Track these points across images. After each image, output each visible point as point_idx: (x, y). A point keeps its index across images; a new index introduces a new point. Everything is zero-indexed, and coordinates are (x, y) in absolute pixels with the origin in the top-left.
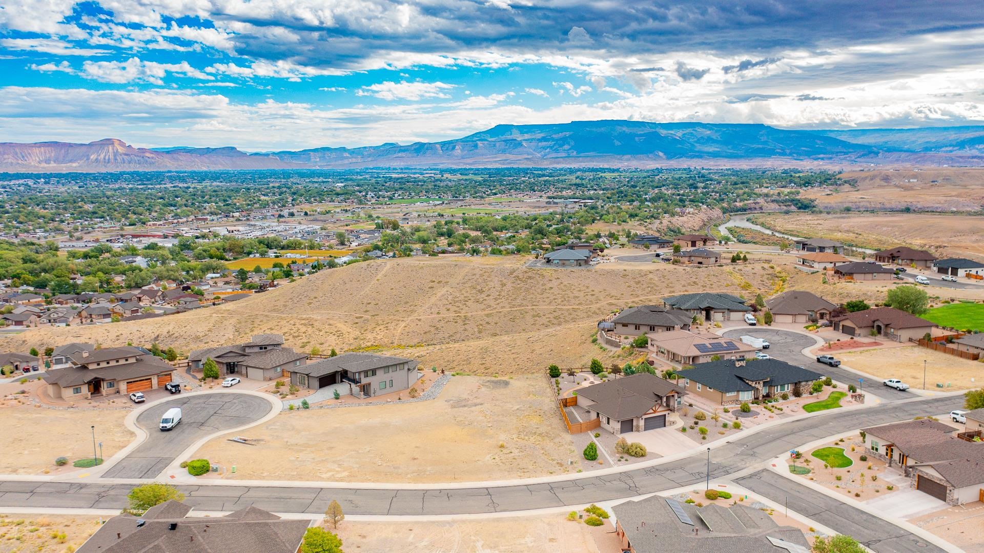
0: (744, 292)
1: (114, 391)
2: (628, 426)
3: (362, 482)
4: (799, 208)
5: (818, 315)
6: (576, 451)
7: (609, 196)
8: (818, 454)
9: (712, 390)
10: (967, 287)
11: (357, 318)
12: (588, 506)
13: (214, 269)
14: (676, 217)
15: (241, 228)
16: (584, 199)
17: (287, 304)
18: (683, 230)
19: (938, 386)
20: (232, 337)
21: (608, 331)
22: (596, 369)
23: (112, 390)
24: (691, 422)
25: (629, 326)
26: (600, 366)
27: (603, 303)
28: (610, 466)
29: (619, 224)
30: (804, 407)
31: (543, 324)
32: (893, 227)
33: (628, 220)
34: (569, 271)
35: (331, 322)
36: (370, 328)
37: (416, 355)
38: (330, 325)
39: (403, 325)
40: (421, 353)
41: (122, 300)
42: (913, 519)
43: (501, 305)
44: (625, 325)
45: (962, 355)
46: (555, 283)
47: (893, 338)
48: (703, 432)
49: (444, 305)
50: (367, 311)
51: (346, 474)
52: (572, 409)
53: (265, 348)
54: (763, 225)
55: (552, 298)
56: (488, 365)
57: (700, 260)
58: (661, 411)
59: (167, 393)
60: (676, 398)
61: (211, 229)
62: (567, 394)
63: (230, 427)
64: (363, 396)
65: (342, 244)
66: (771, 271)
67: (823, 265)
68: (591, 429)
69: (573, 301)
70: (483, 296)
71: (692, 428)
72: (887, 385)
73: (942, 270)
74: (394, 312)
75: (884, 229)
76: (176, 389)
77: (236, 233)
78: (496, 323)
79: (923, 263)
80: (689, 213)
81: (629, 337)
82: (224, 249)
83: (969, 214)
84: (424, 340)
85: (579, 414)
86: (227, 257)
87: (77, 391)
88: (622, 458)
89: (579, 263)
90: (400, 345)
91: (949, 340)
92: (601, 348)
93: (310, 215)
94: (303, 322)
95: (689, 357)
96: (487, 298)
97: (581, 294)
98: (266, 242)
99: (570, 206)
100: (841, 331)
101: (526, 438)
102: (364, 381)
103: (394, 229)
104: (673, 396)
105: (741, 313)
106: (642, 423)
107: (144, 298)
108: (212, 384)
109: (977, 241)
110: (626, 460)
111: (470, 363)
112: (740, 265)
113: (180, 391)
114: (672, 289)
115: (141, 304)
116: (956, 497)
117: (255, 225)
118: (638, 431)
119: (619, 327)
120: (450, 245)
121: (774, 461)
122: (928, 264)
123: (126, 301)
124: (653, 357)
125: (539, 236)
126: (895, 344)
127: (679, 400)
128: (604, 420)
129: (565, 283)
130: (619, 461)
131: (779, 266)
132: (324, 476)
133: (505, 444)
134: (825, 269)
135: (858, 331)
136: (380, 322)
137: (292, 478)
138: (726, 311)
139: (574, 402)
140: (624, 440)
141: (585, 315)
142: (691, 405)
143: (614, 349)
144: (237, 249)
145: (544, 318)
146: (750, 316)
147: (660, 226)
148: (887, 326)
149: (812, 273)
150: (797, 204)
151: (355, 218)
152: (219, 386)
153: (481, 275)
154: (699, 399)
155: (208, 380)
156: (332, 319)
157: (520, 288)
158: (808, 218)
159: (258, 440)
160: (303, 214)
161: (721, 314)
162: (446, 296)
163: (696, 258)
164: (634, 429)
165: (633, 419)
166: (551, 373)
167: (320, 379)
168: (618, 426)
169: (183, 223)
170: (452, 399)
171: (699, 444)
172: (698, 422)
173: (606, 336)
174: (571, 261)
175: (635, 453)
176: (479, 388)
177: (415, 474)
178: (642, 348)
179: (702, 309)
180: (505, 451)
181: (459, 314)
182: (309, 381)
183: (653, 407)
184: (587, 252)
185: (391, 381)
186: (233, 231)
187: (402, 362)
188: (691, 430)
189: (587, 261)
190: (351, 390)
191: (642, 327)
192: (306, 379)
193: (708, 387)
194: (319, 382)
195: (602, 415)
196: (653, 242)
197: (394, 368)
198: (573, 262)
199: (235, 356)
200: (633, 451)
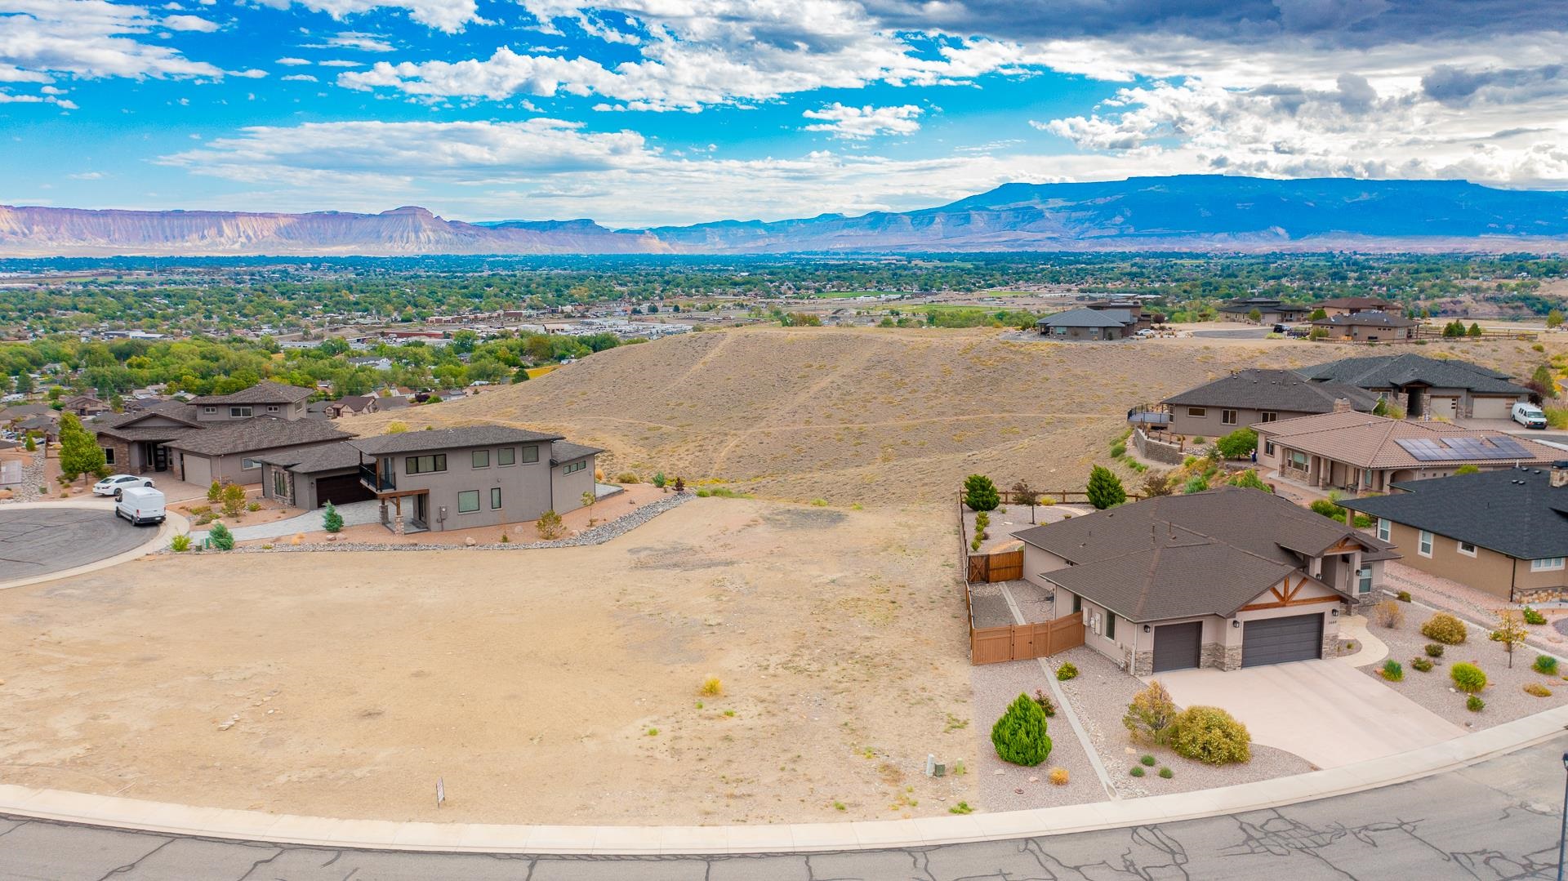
2: (1180, 645)
6: (972, 724)
9: (1474, 554)
11: (649, 429)
15: (567, 327)
21: (1154, 428)
22: (1104, 494)
24: (1418, 647)
25: (1210, 414)
26: (1116, 487)
28: (1095, 794)
34: (1086, 348)
36: (669, 447)
43: (938, 409)
44: (1197, 411)
46: (1054, 371)
48: (1468, 683)
49: (822, 408)
50: (671, 418)
52: (1001, 589)
53: (247, 413)
55: (1045, 397)
57: (1374, 333)
58: (1305, 601)
60: (1357, 565)
61: (522, 327)
62: (997, 545)
66: (1536, 357)
68: (1049, 652)
70: (902, 391)
71: (1420, 667)
74: (722, 419)
77: (559, 333)
81: (1206, 439)
82: (521, 351)
85: (1020, 603)
86: (523, 362)
88: (1148, 762)
89: (1108, 333)
92: (1133, 466)
93: (683, 311)
95: (1382, 472)
96: (908, 396)
101: (813, 668)
104: (1346, 559)
105: (1503, 402)
106: (1234, 638)
110: (1166, 774)
112: (1463, 343)
117: (591, 324)
118: (1219, 665)
119: (1182, 415)
124: (1271, 477)
127: (1365, 574)
128: (1095, 621)
130: (1137, 773)
131: (1555, 346)
133: (721, 684)
136: (691, 437)
138: (1463, 394)
139: (1012, 569)
140: (1159, 694)
142: (1404, 597)
143: (1165, 467)
144: (543, 351)
146: (1525, 408)
150: (1534, 305)
154: (1427, 582)
160: (671, 310)
161: (1450, 401)
162: (828, 392)
163: (1363, 329)
164: (1203, 658)
165: (1201, 622)
166: (973, 499)
167: (318, 480)
168: (1144, 644)
169: (483, 320)
170: (651, 549)
171: (1462, 731)
172: (1441, 648)
173: (1146, 438)
174: (1091, 330)
175: (1204, 749)
176: (749, 526)
177: (310, 774)
178: (1239, 460)
179: (1397, 388)
180: (712, 707)
181: (848, 425)
182: (293, 485)
183: (1280, 589)
184: (1126, 316)
185: (496, 493)
186: (553, 331)
187: (529, 439)
188: (1418, 674)
189: (1126, 330)
190: (384, 511)
191: (1240, 416)
192: (287, 480)
193: (1460, 544)
194: (315, 489)
195: (1091, 606)
196: (1268, 310)
197: (506, 455)
198: (1096, 332)
199: (167, 428)
200: (1194, 740)
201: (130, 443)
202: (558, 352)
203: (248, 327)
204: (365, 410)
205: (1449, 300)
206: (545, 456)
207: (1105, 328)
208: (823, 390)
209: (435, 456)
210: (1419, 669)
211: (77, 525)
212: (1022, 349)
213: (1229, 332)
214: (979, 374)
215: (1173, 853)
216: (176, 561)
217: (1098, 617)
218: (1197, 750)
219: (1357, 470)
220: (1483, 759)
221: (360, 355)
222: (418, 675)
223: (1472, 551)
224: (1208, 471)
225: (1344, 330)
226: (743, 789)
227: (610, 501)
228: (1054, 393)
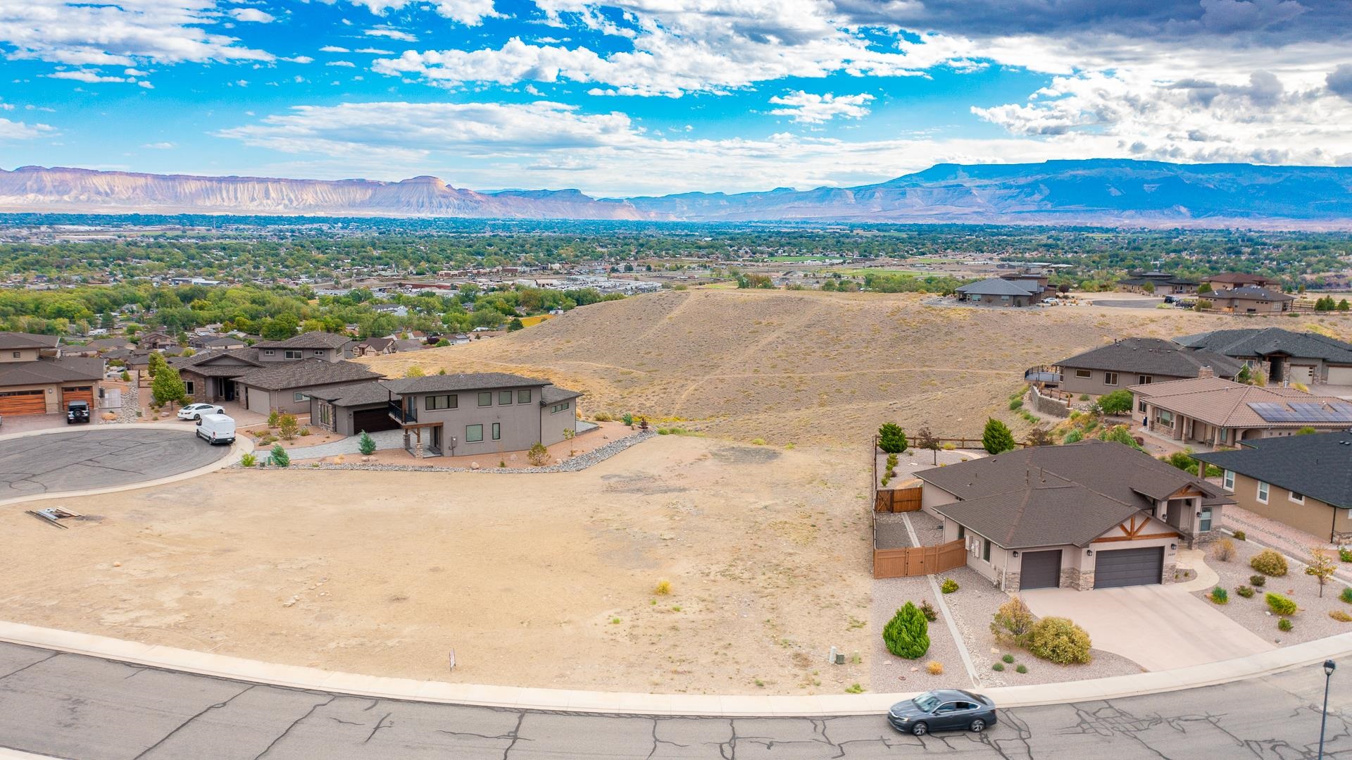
2: (1043, 569)
6: (869, 625)
9: (1302, 502)
11: (622, 373)
15: (555, 282)
16: (1056, 263)
21: (1047, 386)
22: (996, 442)
24: (1243, 577)
25: (1094, 375)
26: (1007, 436)
34: (998, 313)
36: (638, 389)
39: (693, 388)
43: (868, 363)
44: (1084, 372)
48: (1281, 609)
49: (768, 359)
50: (641, 365)
52: (906, 519)
53: (299, 355)
57: (1252, 305)
58: (1148, 536)
59: (64, 423)
60: (1198, 508)
61: (517, 282)
62: (902, 482)
68: (937, 570)
71: (1244, 593)
74: (683, 366)
77: (548, 287)
81: (1091, 397)
82: (516, 302)
84: (722, 413)
85: (916, 530)
86: (518, 312)
88: (1008, 660)
89: (1017, 301)
92: (1027, 418)
93: (655, 271)
95: (1235, 430)
96: (842, 351)
98: (576, 296)
101: (746, 576)
102: (426, 417)
104: (1189, 503)
106: (1088, 565)
110: (1021, 670)
112: (1332, 316)
118: (1074, 585)
119: (1071, 376)
127: (1206, 516)
128: (975, 546)
130: (998, 668)
133: (671, 586)
136: (657, 381)
138: (1320, 364)
139: (912, 502)
140: (1020, 607)
142: (1239, 536)
143: (1056, 420)
144: (535, 303)
151: (714, 276)
152: (172, 418)
154: (1263, 523)
160: (644, 269)
161: (1308, 369)
162: (774, 345)
163: (1243, 302)
164: (1062, 580)
165: (1061, 551)
166: (885, 443)
167: (355, 413)
168: (1014, 566)
169: (485, 274)
170: (619, 476)
171: (1272, 646)
172: (1263, 579)
173: (1039, 394)
174: (1003, 297)
175: (1054, 651)
176: (700, 460)
177: (353, 642)
178: (1117, 415)
179: (1261, 357)
180: (663, 604)
181: (791, 375)
182: (335, 416)
183: (1128, 525)
184: (1033, 286)
185: (496, 427)
186: (543, 285)
187: (524, 384)
188: (1241, 600)
189: (1034, 299)
190: (407, 439)
191: (1120, 378)
192: (331, 412)
193: (1291, 494)
194: (352, 420)
195: (972, 534)
196: (1161, 283)
197: (505, 396)
198: (1007, 300)
199: (235, 366)
200: (1046, 644)
201: (206, 378)
202: (547, 304)
203: (289, 276)
204: (385, 350)
205: (1333, 274)
206: (536, 400)
207: (1014, 296)
208: (770, 343)
209: (448, 396)
210: (1242, 595)
211: (167, 443)
212: (942, 313)
213: (1125, 302)
214: (903, 334)
215: (1020, 730)
216: (245, 474)
217: (977, 543)
218: (1047, 652)
219: (1214, 428)
220: (1286, 669)
221: (382, 302)
222: (435, 570)
223: (1301, 499)
224: (1090, 425)
225: (1225, 302)
226: (685, 667)
227: (588, 436)
228: (968, 351)
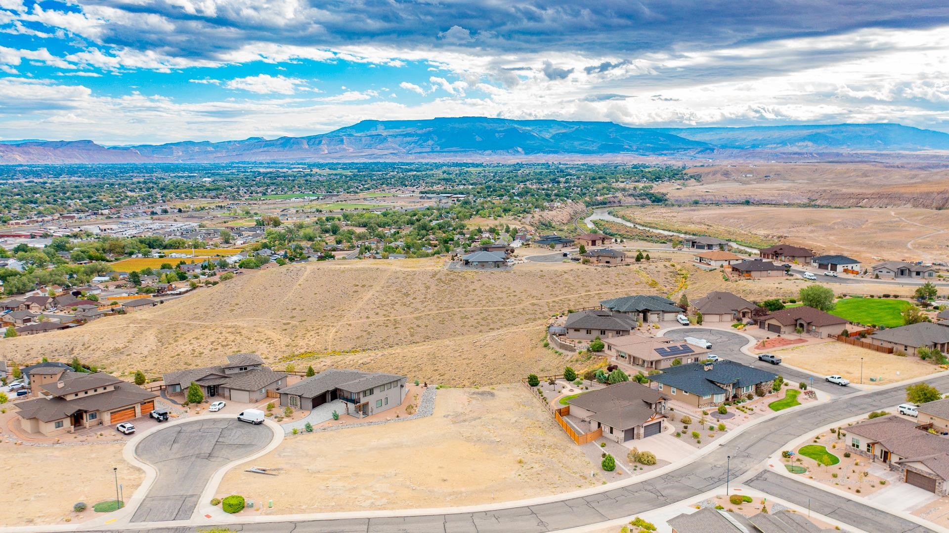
0: (652, 289)
1: (97, 423)
2: (630, 434)
3: (405, 508)
4: (653, 201)
5: (741, 315)
7: (479, 190)
8: (805, 451)
9: (688, 394)
10: (848, 282)
11: (284, 324)
12: (632, 518)
13: (98, 272)
14: (546, 211)
15: (114, 227)
16: (456, 194)
17: (208, 311)
18: (554, 224)
19: (872, 380)
20: (155, 348)
21: (560, 335)
22: (570, 376)
23: (94, 421)
24: (681, 426)
25: (581, 330)
26: (574, 374)
27: (526, 304)
28: (629, 476)
29: (495, 219)
30: (769, 406)
31: (472, 326)
32: (738, 218)
33: (503, 214)
34: (489, 273)
35: (259, 329)
36: (300, 334)
37: (360, 362)
38: (258, 332)
39: (334, 331)
40: (365, 360)
41: (7, 308)
42: (916, 512)
43: (429, 307)
44: (577, 330)
45: (879, 349)
46: (477, 285)
47: (817, 334)
48: (695, 436)
49: (372, 309)
50: (293, 317)
51: (384, 500)
52: (565, 418)
53: (246, 369)
54: (623, 218)
55: (477, 299)
56: (442, 372)
57: (608, 259)
58: (657, 419)
59: (156, 423)
61: (82, 228)
62: (555, 404)
63: (241, 456)
64: (362, 416)
65: (227, 242)
66: (672, 269)
67: (720, 263)
68: (595, 439)
69: (497, 302)
70: (409, 299)
71: (684, 433)
72: (829, 381)
73: (822, 266)
74: (321, 317)
75: (731, 220)
76: (164, 417)
77: (110, 231)
78: (426, 326)
79: (802, 259)
80: (557, 207)
82: (104, 250)
83: (799, 206)
84: (358, 345)
85: (575, 423)
86: (108, 258)
87: (59, 425)
88: (637, 467)
90: (334, 352)
91: (862, 335)
92: (556, 352)
93: (185, 212)
94: (230, 330)
95: (651, 362)
96: (412, 301)
97: (504, 295)
98: (147, 242)
99: (444, 201)
100: (767, 329)
101: (539, 451)
102: (363, 400)
103: (276, 226)
104: (660, 402)
105: (674, 314)
106: (642, 431)
107: (33, 305)
108: (198, 409)
109: (812, 231)
110: (641, 469)
111: (421, 370)
112: (644, 264)
113: (167, 419)
114: (588, 289)
115: (32, 311)
116: (944, 489)
117: (127, 223)
118: (639, 438)
119: (571, 332)
120: (339, 242)
121: (769, 462)
122: (808, 260)
123: (13, 309)
124: (613, 361)
125: (424, 232)
126: (818, 340)
128: (606, 430)
129: (488, 284)
130: (635, 470)
131: (678, 264)
132: (364, 504)
134: (722, 266)
135: (783, 329)
136: (310, 328)
137: (333, 509)
138: (661, 313)
139: (568, 413)
140: (635, 450)
141: (510, 315)
142: (673, 410)
143: (570, 354)
144: (118, 250)
145: (472, 319)
146: (681, 316)
147: (532, 220)
148: (809, 324)
149: (711, 270)
150: (651, 198)
151: (232, 215)
152: (205, 411)
153: (405, 278)
154: (677, 402)
155: (191, 405)
156: (259, 326)
157: (445, 291)
158: (663, 211)
159: (278, 469)
160: (176, 211)
161: (657, 315)
163: (603, 258)
164: (635, 437)
165: (634, 428)
166: (531, 383)
167: (312, 398)
168: (621, 435)
170: (449, 415)
171: (698, 449)
172: (686, 426)
175: (648, 462)
176: (469, 401)
177: (453, 497)
178: (599, 351)
179: (639, 312)
180: (526, 466)
181: (388, 318)
182: (302, 402)
183: (652, 417)
184: (503, 255)
185: (386, 399)
187: (395, 379)
189: (504, 262)
190: (347, 410)
191: (593, 332)
192: (299, 400)
193: (684, 391)
194: (312, 403)
195: (604, 425)
196: (555, 241)
197: (389, 386)
198: (492, 264)
199: (218, 379)
200: (645, 460)
201: (203, 387)
202: (127, 250)
205: (611, 195)
207: (495, 262)
209: (370, 390)
217: (607, 428)
218: (646, 462)
219: (644, 361)
220: (704, 456)
225: (595, 258)
226: (555, 485)
